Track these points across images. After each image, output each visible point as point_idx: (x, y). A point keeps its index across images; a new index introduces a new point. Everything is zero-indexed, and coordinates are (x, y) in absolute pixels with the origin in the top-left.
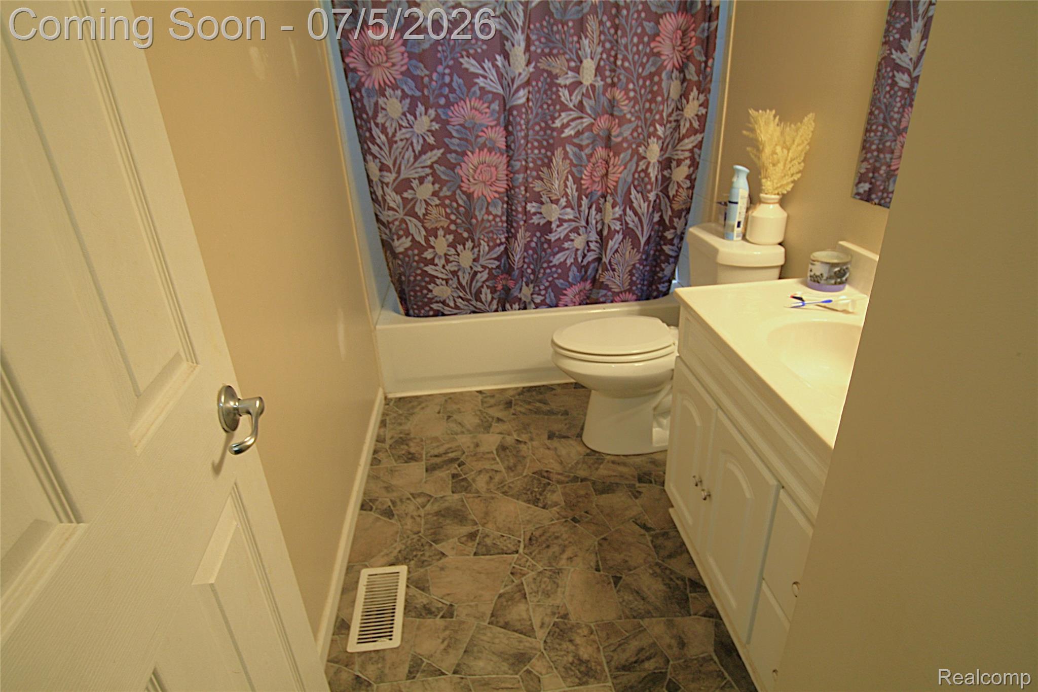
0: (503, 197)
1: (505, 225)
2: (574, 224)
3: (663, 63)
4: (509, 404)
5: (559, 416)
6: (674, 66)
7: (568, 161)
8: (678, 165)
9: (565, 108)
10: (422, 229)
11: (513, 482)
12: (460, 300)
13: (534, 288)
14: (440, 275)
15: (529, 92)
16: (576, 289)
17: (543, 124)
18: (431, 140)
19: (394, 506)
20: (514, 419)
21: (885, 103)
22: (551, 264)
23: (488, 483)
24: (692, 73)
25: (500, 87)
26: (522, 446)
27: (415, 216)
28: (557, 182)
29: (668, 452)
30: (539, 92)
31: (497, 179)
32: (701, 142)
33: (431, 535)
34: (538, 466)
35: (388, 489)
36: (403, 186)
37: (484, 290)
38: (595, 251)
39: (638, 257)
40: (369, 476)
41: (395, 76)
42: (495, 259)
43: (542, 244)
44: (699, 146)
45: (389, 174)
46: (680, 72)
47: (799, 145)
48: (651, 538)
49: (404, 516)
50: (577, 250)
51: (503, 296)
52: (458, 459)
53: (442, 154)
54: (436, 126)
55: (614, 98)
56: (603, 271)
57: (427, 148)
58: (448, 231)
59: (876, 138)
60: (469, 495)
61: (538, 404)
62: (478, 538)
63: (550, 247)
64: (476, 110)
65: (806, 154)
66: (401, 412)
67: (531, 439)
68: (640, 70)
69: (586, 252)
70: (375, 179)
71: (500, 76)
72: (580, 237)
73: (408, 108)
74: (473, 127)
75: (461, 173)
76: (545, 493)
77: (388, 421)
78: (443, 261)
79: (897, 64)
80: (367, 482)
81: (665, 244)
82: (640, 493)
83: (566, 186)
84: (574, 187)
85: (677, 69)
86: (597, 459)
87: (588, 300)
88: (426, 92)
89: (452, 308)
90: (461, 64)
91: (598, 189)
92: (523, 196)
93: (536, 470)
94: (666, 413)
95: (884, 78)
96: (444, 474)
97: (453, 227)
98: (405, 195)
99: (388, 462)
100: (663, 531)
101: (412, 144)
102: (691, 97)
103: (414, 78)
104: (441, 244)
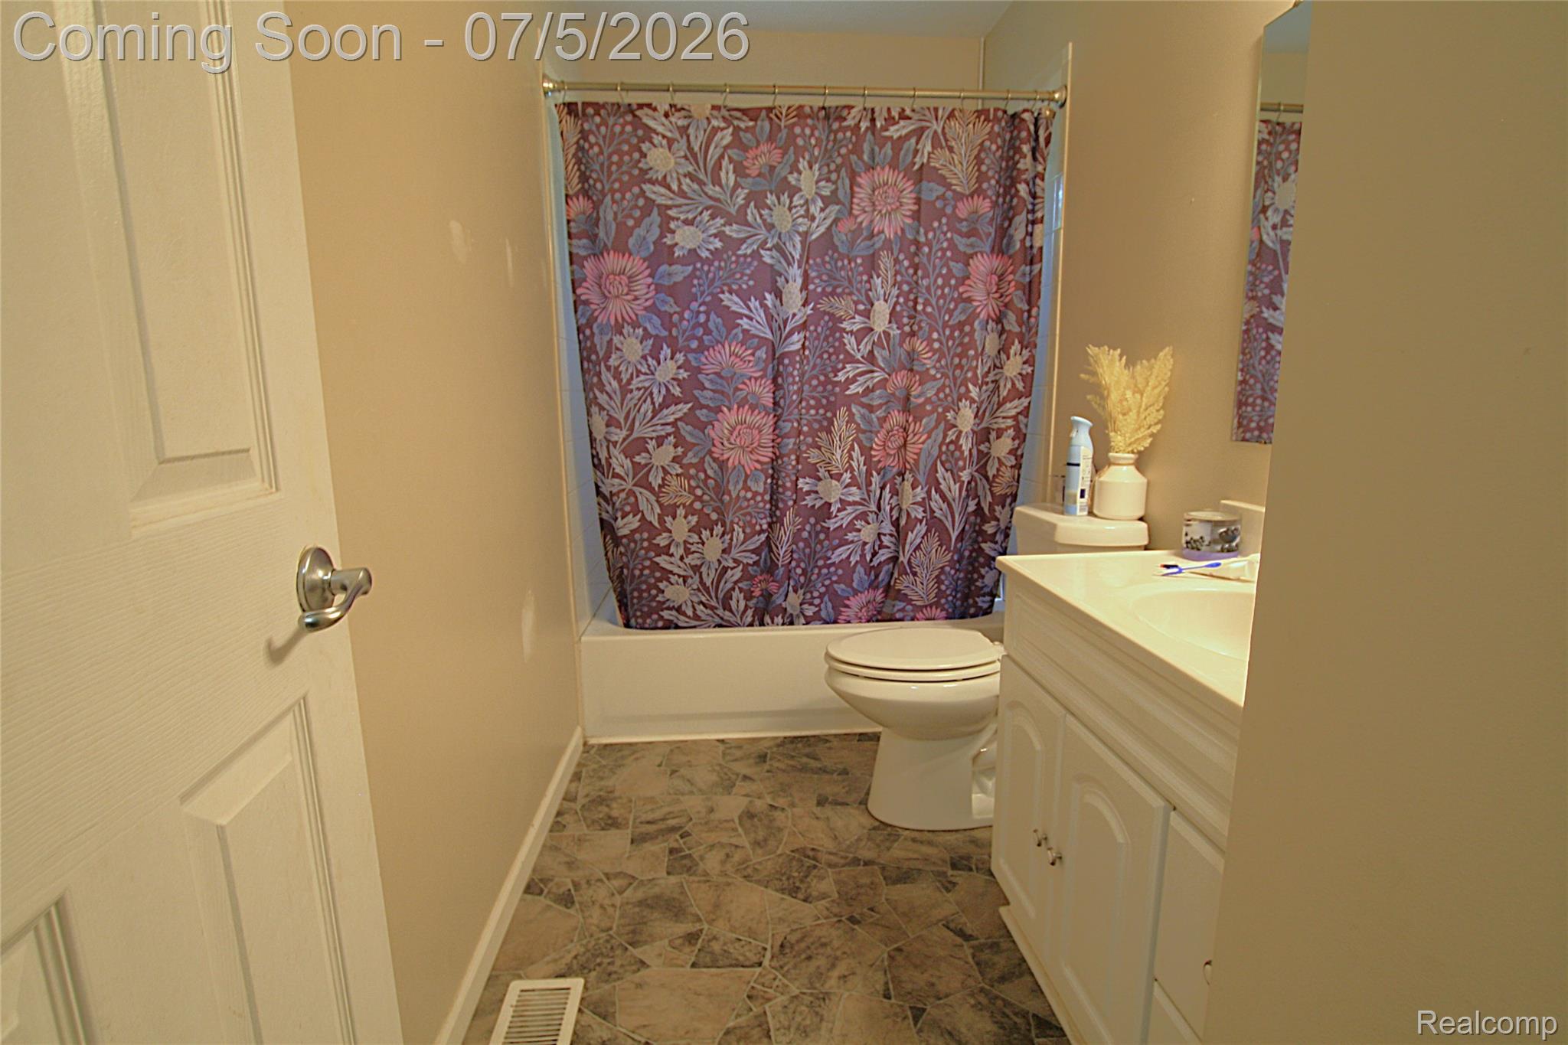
0: (767, 470)
1: (768, 506)
2: (861, 508)
3: (975, 309)
4: (762, 758)
5: (835, 776)
6: (989, 316)
7: (853, 426)
8: (998, 437)
9: (851, 360)
10: (656, 505)
11: (760, 863)
12: (701, 607)
13: (804, 594)
14: (676, 570)
15: (805, 337)
16: (863, 598)
17: (822, 378)
18: (677, 391)
19: (576, 890)
20: (769, 778)
21: (1261, 371)
22: (829, 562)
23: (723, 863)
24: (1011, 323)
25: (768, 331)
26: (777, 814)
27: (650, 488)
28: (839, 451)
29: (994, 828)
30: (817, 338)
31: (759, 445)
32: (1028, 408)
33: (628, 934)
34: (800, 842)
35: (571, 865)
36: (635, 447)
37: (735, 594)
38: (888, 547)
39: (948, 557)
40: (544, 846)
41: (637, 312)
42: (753, 551)
43: (818, 534)
44: (1025, 413)
45: (618, 431)
46: (997, 324)
47: (1154, 388)
48: (971, 951)
49: (590, 904)
50: (865, 544)
51: (761, 605)
52: (681, 828)
53: (690, 409)
54: (683, 374)
55: (913, 350)
56: (900, 575)
57: (670, 400)
58: (690, 511)
59: (1254, 413)
60: (692, 878)
61: (805, 760)
62: (700, 941)
63: (827, 538)
64: (736, 355)
65: (1165, 398)
66: (604, 762)
67: (793, 805)
68: (947, 318)
69: (877, 548)
70: (599, 436)
71: (770, 318)
72: (869, 526)
73: (651, 351)
74: (732, 378)
75: (713, 434)
76: (809, 879)
77: (584, 774)
78: (681, 551)
79: (1271, 324)
80: (541, 854)
81: (985, 542)
82: (954, 884)
83: (851, 457)
84: (862, 459)
85: (993, 321)
86: (889, 835)
87: (879, 616)
88: (674, 332)
89: (689, 617)
90: (722, 301)
91: (893, 465)
92: (794, 467)
93: (796, 846)
94: (990, 771)
95: (1256, 340)
96: (658, 847)
97: (698, 505)
98: (637, 459)
99: (575, 828)
100: (990, 940)
101: (651, 394)
102: (1012, 352)
103: (659, 314)
104: (680, 527)
